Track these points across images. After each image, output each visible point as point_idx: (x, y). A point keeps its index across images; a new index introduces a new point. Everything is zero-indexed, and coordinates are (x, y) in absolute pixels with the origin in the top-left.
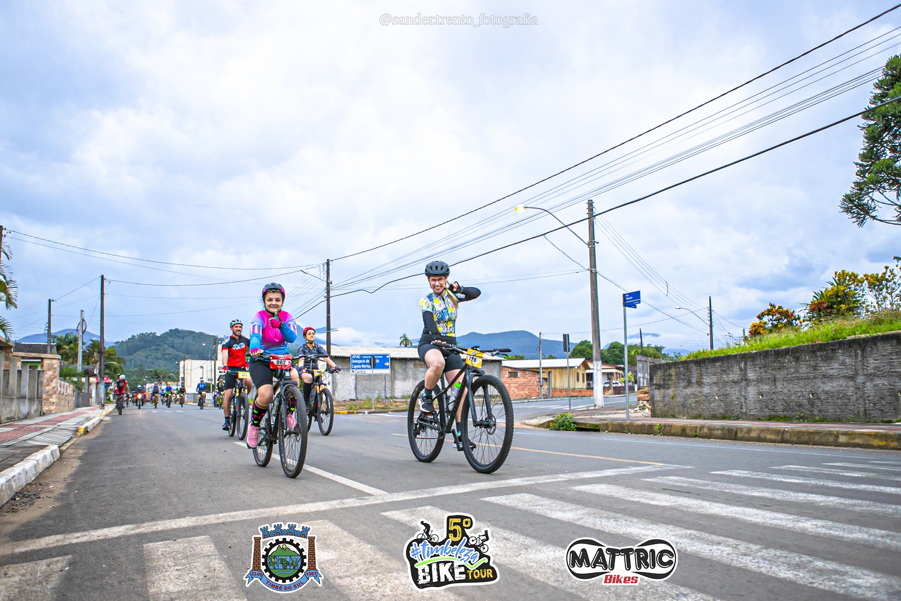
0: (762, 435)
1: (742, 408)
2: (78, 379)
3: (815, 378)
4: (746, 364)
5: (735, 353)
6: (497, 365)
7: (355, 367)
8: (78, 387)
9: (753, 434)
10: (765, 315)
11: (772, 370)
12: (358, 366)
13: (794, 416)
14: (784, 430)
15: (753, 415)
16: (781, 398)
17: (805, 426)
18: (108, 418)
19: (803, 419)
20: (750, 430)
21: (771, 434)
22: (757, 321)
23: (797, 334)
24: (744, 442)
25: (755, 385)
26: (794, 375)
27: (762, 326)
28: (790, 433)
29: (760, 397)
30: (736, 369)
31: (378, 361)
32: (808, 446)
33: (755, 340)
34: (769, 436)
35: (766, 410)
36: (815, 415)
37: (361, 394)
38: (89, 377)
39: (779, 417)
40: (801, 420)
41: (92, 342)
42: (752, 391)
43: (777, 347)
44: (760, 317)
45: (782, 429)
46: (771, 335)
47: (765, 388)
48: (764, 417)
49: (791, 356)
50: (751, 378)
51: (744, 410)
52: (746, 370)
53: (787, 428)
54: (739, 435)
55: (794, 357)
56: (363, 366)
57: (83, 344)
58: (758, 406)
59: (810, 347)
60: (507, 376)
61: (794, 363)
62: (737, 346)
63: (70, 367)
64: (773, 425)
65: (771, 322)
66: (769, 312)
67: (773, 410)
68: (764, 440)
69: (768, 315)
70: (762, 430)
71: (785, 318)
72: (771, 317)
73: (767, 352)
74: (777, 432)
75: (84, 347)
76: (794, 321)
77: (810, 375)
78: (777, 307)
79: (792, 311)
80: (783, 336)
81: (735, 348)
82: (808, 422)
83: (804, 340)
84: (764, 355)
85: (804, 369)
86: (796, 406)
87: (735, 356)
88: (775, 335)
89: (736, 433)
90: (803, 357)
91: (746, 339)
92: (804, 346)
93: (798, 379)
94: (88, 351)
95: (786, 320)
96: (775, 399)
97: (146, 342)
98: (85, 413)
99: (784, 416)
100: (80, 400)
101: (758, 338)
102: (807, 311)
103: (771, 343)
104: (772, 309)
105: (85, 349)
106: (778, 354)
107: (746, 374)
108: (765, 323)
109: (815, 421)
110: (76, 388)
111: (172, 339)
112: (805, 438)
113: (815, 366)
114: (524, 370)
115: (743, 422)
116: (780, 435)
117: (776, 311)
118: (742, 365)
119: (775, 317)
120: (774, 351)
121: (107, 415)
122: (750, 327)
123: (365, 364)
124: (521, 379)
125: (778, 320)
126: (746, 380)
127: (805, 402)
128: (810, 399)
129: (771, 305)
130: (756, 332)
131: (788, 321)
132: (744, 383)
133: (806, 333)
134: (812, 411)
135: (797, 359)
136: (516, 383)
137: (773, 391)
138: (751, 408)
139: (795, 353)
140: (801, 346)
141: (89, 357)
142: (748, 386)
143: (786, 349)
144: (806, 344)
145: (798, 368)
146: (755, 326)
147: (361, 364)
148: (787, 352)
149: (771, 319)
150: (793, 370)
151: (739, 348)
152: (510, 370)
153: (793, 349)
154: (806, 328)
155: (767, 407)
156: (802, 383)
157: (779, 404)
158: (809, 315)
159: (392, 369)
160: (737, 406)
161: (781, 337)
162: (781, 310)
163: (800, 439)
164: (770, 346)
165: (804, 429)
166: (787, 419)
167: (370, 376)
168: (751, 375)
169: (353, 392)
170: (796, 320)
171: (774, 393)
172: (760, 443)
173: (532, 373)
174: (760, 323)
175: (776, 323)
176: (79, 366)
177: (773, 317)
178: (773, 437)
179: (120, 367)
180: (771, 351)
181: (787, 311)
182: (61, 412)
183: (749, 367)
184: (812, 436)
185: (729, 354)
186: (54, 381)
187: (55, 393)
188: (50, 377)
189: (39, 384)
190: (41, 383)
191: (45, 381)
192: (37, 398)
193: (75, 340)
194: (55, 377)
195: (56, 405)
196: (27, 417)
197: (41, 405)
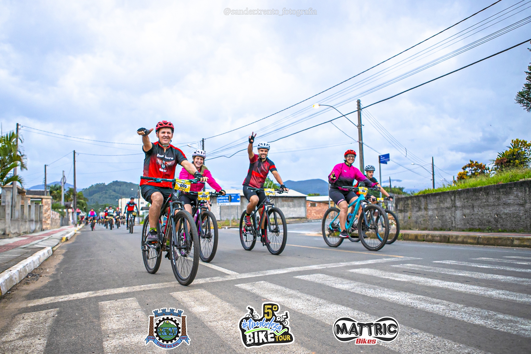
0: (465, 240)
1: (452, 223)
2: (62, 210)
3: (499, 205)
4: (455, 197)
5: (448, 190)
6: (303, 199)
7: (220, 201)
8: (62, 215)
9: (460, 239)
10: (467, 167)
11: (471, 200)
12: (221, 201)
13: (485, 229)
14: (479, 237)
15: (459, 228)
16: (477, 217)
17: (492, 235)
18: (79, 232)
19: (491, 230)
20: (457, 237)
21: (470, 239)
22: (462, 171)
23: (487, 178)
24: (454, 244)
25: (461, 210)
26: (485, 204)
27: (465, 174)
28: (483, 239)
29: (464, 217)
30: (449, 200)
31: (233, 198)
32: (494, 246)
33: (461, 183)
34: (469, 241)
35: (468, 225)
36: (498, 228)
37: (223, 217)
38: (68, 209)
39: (475, 229)
40: (490, 231)
41: (69, 189)
42: (459, 213)
43: (474, 186)
44: (464, 169)
45: (478, 236)
46: (471, 179)
47: (467, 211)
48: (466, 229)
49: (484, 192)
50: (458, 205)
51: (454, 225)
52: (455, 200)
53: (481, 236)
54: (451, 240)
55: (485, 193)
56: (224, 201)
57: (65, 190)
58: (462, 222)
59: (495, 186)
60: (309, 206)
61: (485, 196)
62: (449, 186)
63: (57, 203)
64: (472, 234)
65: (471, 171)
66: (470, 166)
67: (472, 225)
68: (467, 243)
69: (469, 167)
70: (465, 237)
71: (480, 169)
72: (471, 168)
73: (468, 190)
74: (474, 238)
75: (65, 192)
76: (485, 171)
77: (495, 203)
78: (475, 162)
79: (484, 165)
80: (479, 180)
81: (448, 188)
82: (494, 232)
83: (492, 182)
84: (466, 192)
85: (491, 200)
86: (487, 222)
87: (448, 192)
88: (474, 179)
89: (449, 239)
90: (491, 192)
91: (455, 182)
92: (492, 186)
93: (488, 205)
94: (67, 194)
95: (480, 170)
96: (473, 218)
97: (99, 188)
98: (66, 229)
99: (479, 228)
100: (64, 222)
101: (463, 181)
102: (494, 164)
103: (471, 184)
104: (472, 164)
106: (475, 191)
107: (455, 203)
108: (467, 172)
109: (499, 232)
110: (61, 215)
111: (114, 186)
112: (492, 242)
113: (499, 198)
114: (320, 202)
115: (453, 232)
116: (476, 240)
117: (474, 165)
118: (453, 197)
119: (473, 169)
120: (473, 189)
121: (78, 231)
122: (457, 175)
123: (226, 199)
124: (318, 207)
125: (475, 170)
126: (455, 206)
127: (492, 220)
128: (495, 218)
129: (471, 161)
130: (461, 177)
131: (482, 171)
132: (454, 209)
133: (493, 178)
134: (497, 225)
135: (487, 194)
136: (315, 210)
137: (472, 213)
138: (459, 223)
139: (486, 190)
140: (489, 186)
141: (68, 197)
142: (456, 210)
143: (480, 188)
144: (493, 184)
145: (488, 199)
146: (460, 174)
147: (223, 199)
148: (481, 189)
149: (471, 170)
150: (484, 200)
151: (451, 188)
152: (311, 202)
153: (485, 188)
154: (493, 175)
155: (468, 223)
156: (490, 208)
157: (476, 221)
158: (495, 167)
159: (242, 202)
160: (449, 223)
161: (477, 181)
162: (477, 164)
163: (488, 242)
164: (470, 186)
165: (492, 236)
166: (480, 230)
167: (228, 206)
168: (458, 204)
169: (219, 216)
170: (487, 170)
171: (472, 214)
172: (464, 245)
173: (324, 204)
174: (464, 172)
175: (473, 172)
176: (63, 203)
177: (472, 168)
178: (472, 241)
179: (85, 203)
180: (471, 189)
181: (481, 165)
182: (53, 229)
183: (457, 199)
184: (497, 241)
185: (444, 191)
186: (49, 211)
187: (49, 218)
188: (46, 209)
189: (41, 213)
190: (42, 212)
191: (44, 211)
192: (40, 221)
193: (60, 188)
194: (49, 209)
195: (50, 225)
196: (34, 231)
197: (42, 225)
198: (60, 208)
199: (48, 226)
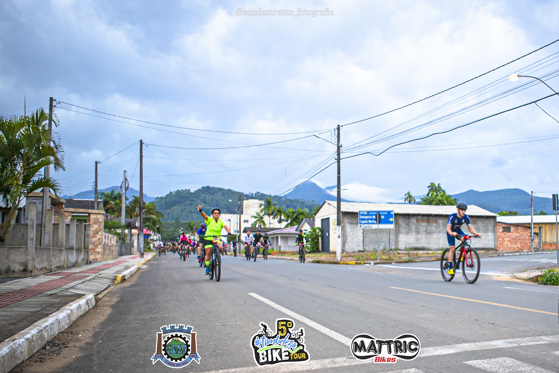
2: (122, 230)
6: (492, 221)
8: (122, 238)
12: (365, 221)
31: (383, 217)
37: (368, 246)
38: (131, 229)
41: (134, 198)
56: (370, 221)
57: (126, 199)
60: (501, 230)
63: (114, 220)
75: (127, 202)
94: (130, 206)
98: (126, 261)
100: (123, 249)
105: (128, 205)
110: (120, 239)
111: (204, 195)
114: (517, 225)
121: (144, 264)
124: (514, 233)
136: (509, 237)
141: (131, 211)
147: (368, 219)
152: (504, 225)
169: (361, 244)
173: (524, 228)
176: (123, 220)
179: (158, 220)
182: (105, 260)
186: (100, 233)
187: (100, 244)
188: (96, 230)
189: (86, 236)
190: (88, 235)
191: (91, 233)
192: (83, 248)
193: (120, 196)
194: (100, 230)
195: (101, 254)
196: (74, 265)
197: (88, 254)
198: (118, 228)
199: (98, 256)
